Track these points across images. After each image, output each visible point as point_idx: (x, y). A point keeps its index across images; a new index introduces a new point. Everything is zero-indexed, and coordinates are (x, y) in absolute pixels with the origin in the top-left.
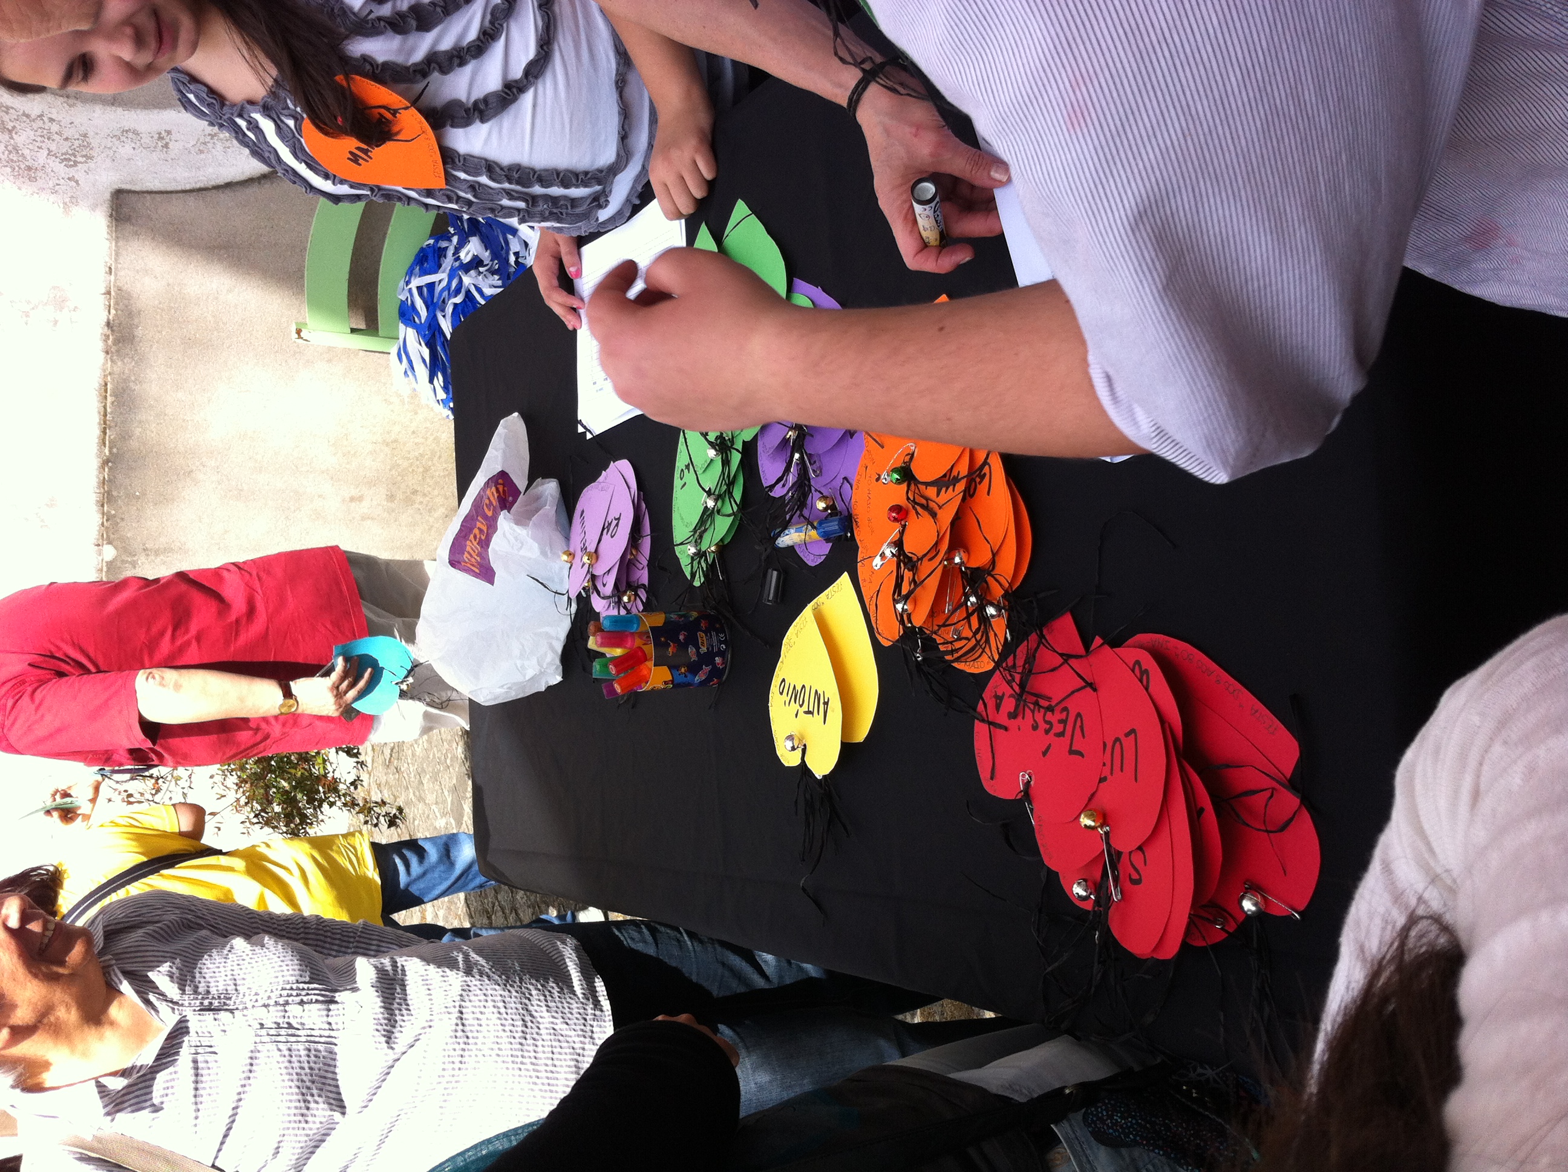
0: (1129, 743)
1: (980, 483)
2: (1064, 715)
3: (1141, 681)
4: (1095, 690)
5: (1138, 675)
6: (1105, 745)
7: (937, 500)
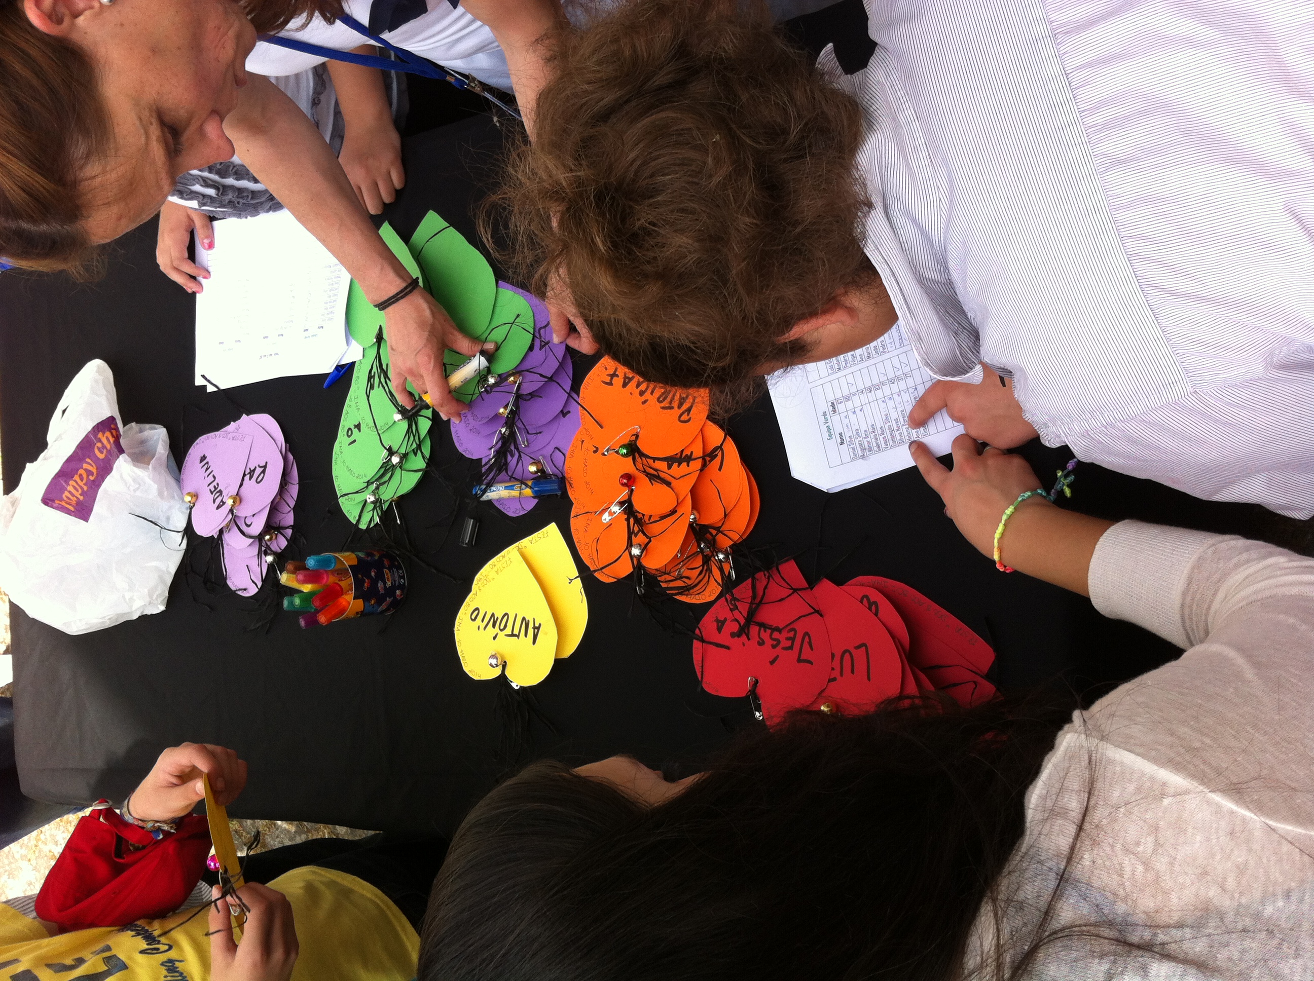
0: (860, 655)
1: (710, 461)
2: (791, 634)
3: (870, 609)
4: (821, 615)
5: (867, 605)
6: (833, 655)
7: (668, 472)
